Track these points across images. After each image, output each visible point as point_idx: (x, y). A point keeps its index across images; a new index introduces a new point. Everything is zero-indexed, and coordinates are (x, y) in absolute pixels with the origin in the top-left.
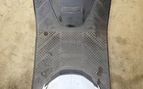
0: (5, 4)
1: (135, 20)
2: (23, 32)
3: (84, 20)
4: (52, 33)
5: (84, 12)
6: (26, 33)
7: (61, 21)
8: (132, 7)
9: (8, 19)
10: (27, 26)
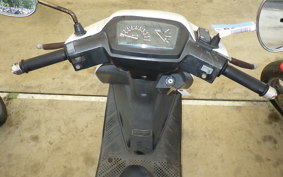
0: (59, 131)
1: (223, 161)
2: (74, 166)
3: (154, 147)
4: (117, 160)
5: (153, 136)
6: (78, 168)
7: (129, 146)
8: (217, 145)
9: (59, 148)
10: (81, 159)
